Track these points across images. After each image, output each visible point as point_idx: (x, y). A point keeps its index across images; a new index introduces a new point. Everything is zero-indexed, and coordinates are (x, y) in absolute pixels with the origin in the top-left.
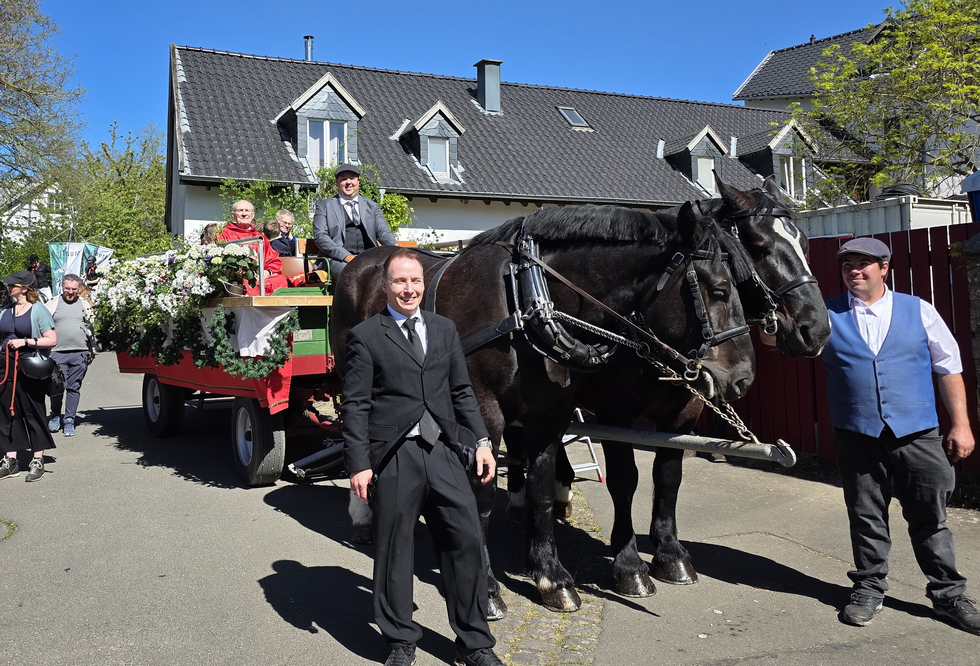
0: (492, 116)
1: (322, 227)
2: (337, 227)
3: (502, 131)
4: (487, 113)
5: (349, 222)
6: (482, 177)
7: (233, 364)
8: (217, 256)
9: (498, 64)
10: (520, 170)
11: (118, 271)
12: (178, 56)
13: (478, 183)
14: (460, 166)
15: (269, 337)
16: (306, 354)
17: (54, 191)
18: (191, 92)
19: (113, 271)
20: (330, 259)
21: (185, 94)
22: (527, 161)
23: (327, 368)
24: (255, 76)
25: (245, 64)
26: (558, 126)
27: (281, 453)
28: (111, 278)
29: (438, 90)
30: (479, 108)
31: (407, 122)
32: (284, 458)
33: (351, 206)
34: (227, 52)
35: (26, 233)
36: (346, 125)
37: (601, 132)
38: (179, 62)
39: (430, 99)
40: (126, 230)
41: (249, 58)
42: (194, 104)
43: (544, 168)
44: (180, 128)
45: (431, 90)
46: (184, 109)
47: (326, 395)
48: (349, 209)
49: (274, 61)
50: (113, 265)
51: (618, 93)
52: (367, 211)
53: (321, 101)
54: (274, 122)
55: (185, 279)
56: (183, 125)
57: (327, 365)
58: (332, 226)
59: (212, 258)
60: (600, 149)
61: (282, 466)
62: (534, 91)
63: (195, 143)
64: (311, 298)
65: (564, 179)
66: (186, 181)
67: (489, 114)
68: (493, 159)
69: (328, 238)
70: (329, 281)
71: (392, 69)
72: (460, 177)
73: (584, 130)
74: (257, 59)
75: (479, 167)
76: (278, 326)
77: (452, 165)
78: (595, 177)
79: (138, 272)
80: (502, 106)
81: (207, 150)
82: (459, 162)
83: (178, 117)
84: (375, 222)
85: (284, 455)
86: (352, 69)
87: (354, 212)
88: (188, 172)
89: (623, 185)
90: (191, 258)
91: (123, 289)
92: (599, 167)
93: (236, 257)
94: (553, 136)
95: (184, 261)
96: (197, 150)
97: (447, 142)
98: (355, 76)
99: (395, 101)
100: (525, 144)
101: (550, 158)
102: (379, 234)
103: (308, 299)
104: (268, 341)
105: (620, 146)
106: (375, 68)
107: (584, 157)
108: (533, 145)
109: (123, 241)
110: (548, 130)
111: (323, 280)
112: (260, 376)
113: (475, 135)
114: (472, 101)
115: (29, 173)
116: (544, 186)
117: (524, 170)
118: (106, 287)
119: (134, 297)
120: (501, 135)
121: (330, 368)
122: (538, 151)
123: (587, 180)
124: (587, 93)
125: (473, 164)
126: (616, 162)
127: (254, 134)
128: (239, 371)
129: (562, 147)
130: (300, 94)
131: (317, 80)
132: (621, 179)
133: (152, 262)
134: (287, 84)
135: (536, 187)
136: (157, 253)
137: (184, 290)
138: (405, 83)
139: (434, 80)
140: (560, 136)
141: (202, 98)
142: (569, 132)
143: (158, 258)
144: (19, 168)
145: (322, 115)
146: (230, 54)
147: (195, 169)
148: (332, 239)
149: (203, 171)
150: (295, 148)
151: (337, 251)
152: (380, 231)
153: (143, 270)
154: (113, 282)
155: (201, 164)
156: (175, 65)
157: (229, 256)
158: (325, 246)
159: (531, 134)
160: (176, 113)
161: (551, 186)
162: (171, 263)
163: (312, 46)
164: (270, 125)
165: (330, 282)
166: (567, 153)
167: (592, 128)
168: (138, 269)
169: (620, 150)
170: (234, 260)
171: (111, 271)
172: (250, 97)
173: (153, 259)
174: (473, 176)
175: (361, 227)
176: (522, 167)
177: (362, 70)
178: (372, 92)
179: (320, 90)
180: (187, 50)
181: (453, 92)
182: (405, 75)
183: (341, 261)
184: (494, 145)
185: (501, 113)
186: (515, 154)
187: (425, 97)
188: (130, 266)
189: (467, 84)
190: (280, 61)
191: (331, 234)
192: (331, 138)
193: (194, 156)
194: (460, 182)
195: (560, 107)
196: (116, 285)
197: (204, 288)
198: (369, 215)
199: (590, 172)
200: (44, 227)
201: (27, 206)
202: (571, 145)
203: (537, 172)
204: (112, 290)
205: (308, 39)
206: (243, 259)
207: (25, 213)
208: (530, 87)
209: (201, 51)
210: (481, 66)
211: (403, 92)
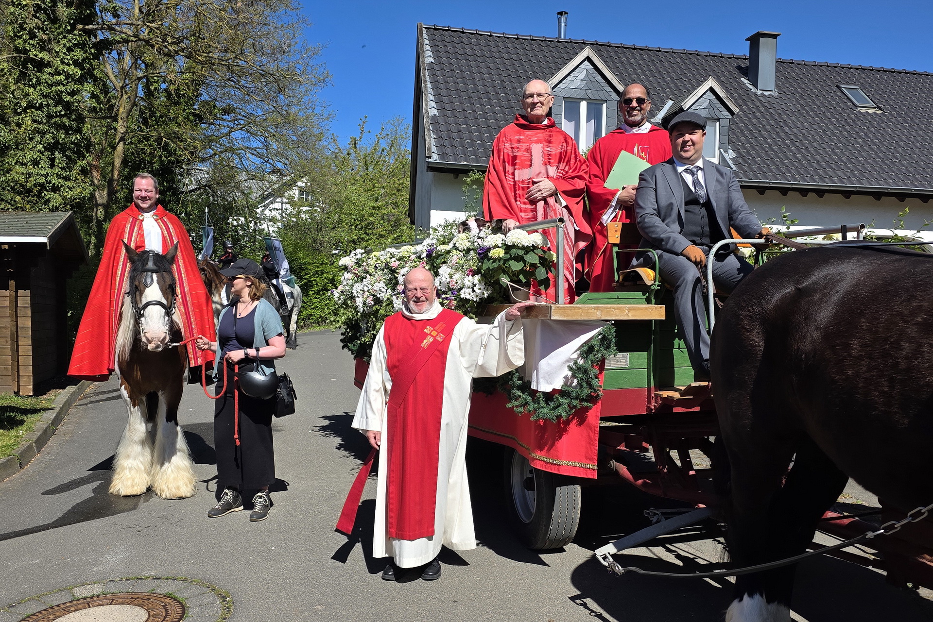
0: (765, 96)
1: (650, 205)
2: (671, 204)
3: (777, 112)
4: (759, 92)
5: (691, 197)
6: (757, 163)
7: (520, 396)
8: (496, 246)
9: (774, 36)
10: (799, 155)
11: (365, 264)
12: (425, 36)
13: (751, 169)
14: (730, 151)
15: (571, 364)
16: (621, 386)
17: (303, 185)
18: (438, 73)
19: (358, 263)
20: (660, 252)
21: (433, 75)
22: (807, 145)
23: (649, 408)
24: (506, 56)
25: (495, 43)
26: (840, 107)
27: (576, 514)
28: (357, 272)
29: (703, 68)
30: (751, 87)
31: (670, 103)
32: (578, 520)
33: (692, 173)
34: (476, 30)
35: (279, 224)
36: (604, 106)
37: (890, 113)
38: (427, 42)
39: (695, 78)
40: (372, 223)
41: (499, 37)
42: (442, 86)
43: (827, 153)
44: (427, 111)
45: (696, 68)
46: (431, 91)
47: (644, 444)
48: (688, 179)
49: (525, 39)
50: (359, 256)
51: (908, 69)
52: (717, 180)
53: (578, 78)
55: (451, 277)
56: (431, 108)
57: (649, 402)
58: (663, 202)
59: (489, 249)
60: (890, 132)
61: (576, 529)
62: (812, 69)
63: (443, 127)
64: (634, 309)
65: (850, 166)
66: (433, 168)
67: (762, 94)
68: (768, 143)
69: (657, 221)
70: (657, 283)
71: (653, 46)
72: (731, 163)
73: (870, 112)
74: (508, 38)
75: (753, 153)
76: (585, 348)
77: (722, 150)
78: (886, 164)
79: (387, 266)
80: (776, 85)
81: (455, 135)
82: (729, 147)
83: (426, 99)
84: (728, 197)
85: (579, 516)
86: (609, 46)
87: (696, 183)
88: (435, 158)
89: (920, 173)
90: (457, 249)
91: (370, 287)
92: (890, 152)
93: (523, 248)
94: (835, 118)
95: (448, 252)
96: (444, 135)
97: (718, 124)
98: (612, 54)
99: (656, 80)
100: (804, 127)
101: (833, 142)
102: (734, 217)
103: (630, 310)
104: (571, 369)
105: (913, 129)
106: (634, 45)
107: (872, 141)
108: (813, 128)
109: (368, 235)
110: (830, 112)
111: (649, 282)
112: (557, 417)
113: (747, 117)
114: (742, 79)
115: (279, 166)
116: (827, 174)
117: (803, 156)
118: (350, 282)
119: (383, 296)
120: (776, 117)
121: (653, 407)
122: (819, 134)
123: (877, 167)
124: (872, 70)
125: (745, 148)
126: (909, 147)
127: (504, 117)
128: (528, 408)
129: (846, 130)
130: (553, 74)
131: (571, 59)
132: (916, 166)
133: (406, 254)
134: (539, 64)
135: (818, 174)
136: (411, 243)
137: (450, 293)
138: (667, 60)
139: (699, 57)
140: (844, 118)
141: (450, 79)
142: (854, 113)
143: (412, 249)
144: (271, 161)
145: (578, 94)
146: (480, 33)
147: (443, 155)
148: (663, 221)
149: (451, 157)
151: (671, 241)
152: (735, 212)
153: (394, 263)
154: (358, 277)
155: (449, 150)
156: (423, 45)
157: (513, 246)
158: (653, 232)
159: (810, 116)
160: (424, 96)
161: (836, 173)
162: (429, 255)
163: (565, 23)
165: (658, 286)
166: (852, 137)
167: (880, 109)
168: (388, 262)
169: (914, 133)
170: (521, 253)
171: (356, 263)
172: (500, 78)
173: (406, 250)
174: (747, 162)
175: (708, 205)
176: (801, 152)
177: (620, 47)
178: (631, 71)
179: (578, 66)
180: (435, 29)
181: (721, 70)
182: (667, 52)
183: (677, 254)
184: (769, 128)
185: (775, 93)
186: (792, 137)
187: (690, 76)
188: (378, 259)
189: (736, 62)
190: (532, 40)
191: (662, 214)
192: (588, 120)
193: (441, 141)
194: (732, 168)
195: (842, 86)
196: (362, 280)
197: (478, 291)
198: (719, 187)
199: (879, 157)
200: (294, 219)
201: (279, 200)
202: (857, 128)
203: (819, 158)
204: (358, 287)
205: (561, 15)
206: (533, 250)
207: (277, 205)
208: (807, 64)
209: (449, 30)
210: (754, 41)
211: (665, 69)
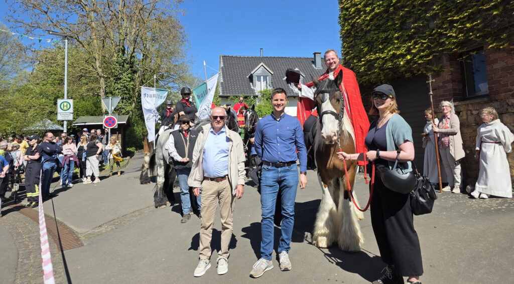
4: (317, 69)
9: (320, 53)
12: (221, 59)
21: (223, 70)
24: (244, 63)
25: (241, 59)
30: (315, 67)
34: (236, 56)
36: (268, 77)
41: (243, 57)
42: (225, 73)
49: (250, 57)
53: (260, 70)
54: (248, 77)
56: (221, 80)
63: (224, 85)
66: (220, 97)
71: (287, 56)
74: (245, 57)
80: (322, 65)
81: (227, 87)
83: (220, 78)
88: (221, 94)
96: (224, 87)
114: (313, 65)
127: (242, 81)
130: (254, 69)
139: (300, 59)
141: (227, 71)
145: (260, 75)
147: (223, 93)
149: (225, 93)
150: (253, 84)
155: (225, 91)
156: (221, 62)
164: (246, 78)
172: (242, 69)
179: (259, 67)
180: (225, 56)
185: (321, 68)
190: (252, 57)
192: (264, 81)
193: (223, 89)
205: (261, 49)
209: (229, 56)
210: (315, 54)
